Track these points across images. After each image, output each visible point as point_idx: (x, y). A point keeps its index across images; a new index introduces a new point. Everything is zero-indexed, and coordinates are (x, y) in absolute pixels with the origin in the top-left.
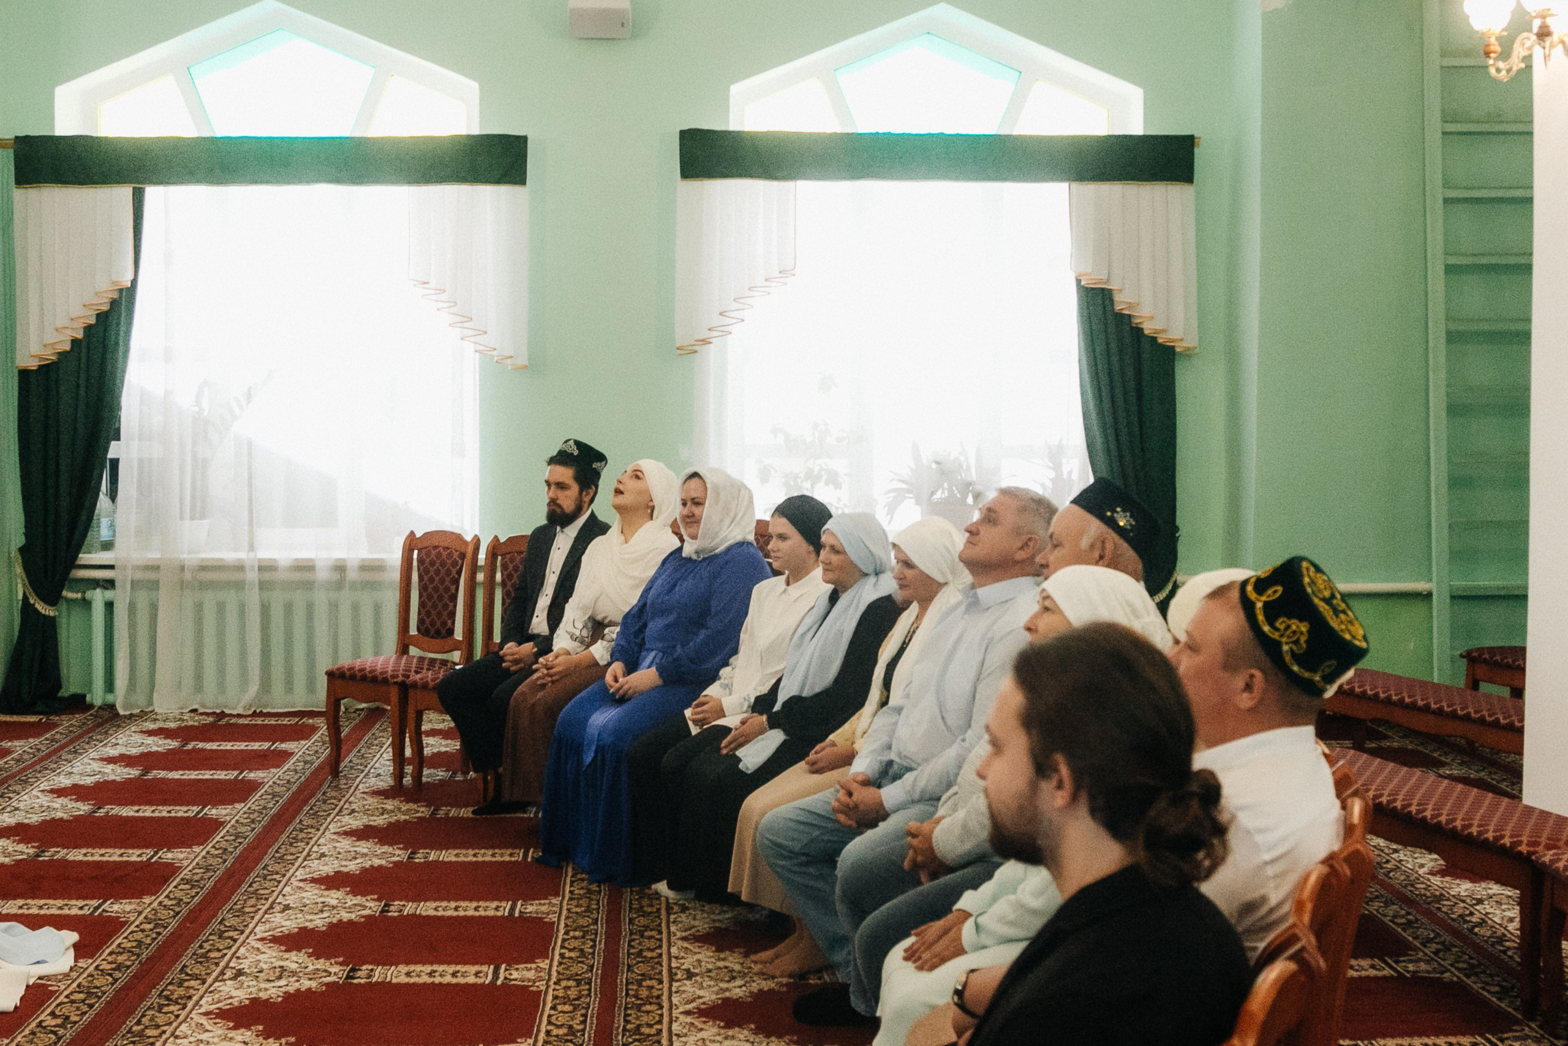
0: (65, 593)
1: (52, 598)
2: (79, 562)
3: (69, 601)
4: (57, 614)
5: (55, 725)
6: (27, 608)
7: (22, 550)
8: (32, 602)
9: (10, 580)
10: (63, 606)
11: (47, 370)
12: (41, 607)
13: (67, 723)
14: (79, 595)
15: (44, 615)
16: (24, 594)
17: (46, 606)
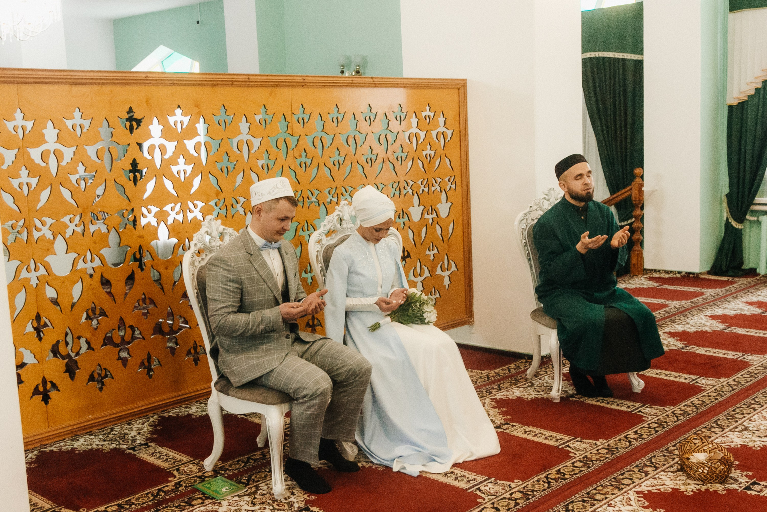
0: (748, 217)
1: (741, 219)
2: (755, 202)
3: (751, 222)
4: (743, 227)
5: (735, 283)
6: (728, 225)
7: (727, 195)
8: (730, 221)
9: (721, 211)
10: (747, 224)
11: (742, 105)
12: (734, 224)
13: (742, 282)
14: (755, 219)
15: (736, 228)
16: (727, 218)
17: (738, 224)
